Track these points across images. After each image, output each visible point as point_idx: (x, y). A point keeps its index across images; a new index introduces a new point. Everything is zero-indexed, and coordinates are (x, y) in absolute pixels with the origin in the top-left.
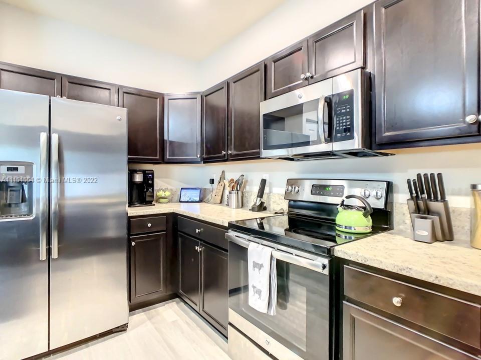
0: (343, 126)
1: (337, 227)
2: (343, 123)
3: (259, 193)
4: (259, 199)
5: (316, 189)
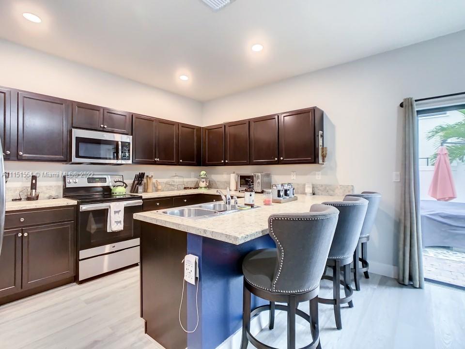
1: (112, 194)
3: (34, 186)
4: (34, 191)
5: (90, 180)
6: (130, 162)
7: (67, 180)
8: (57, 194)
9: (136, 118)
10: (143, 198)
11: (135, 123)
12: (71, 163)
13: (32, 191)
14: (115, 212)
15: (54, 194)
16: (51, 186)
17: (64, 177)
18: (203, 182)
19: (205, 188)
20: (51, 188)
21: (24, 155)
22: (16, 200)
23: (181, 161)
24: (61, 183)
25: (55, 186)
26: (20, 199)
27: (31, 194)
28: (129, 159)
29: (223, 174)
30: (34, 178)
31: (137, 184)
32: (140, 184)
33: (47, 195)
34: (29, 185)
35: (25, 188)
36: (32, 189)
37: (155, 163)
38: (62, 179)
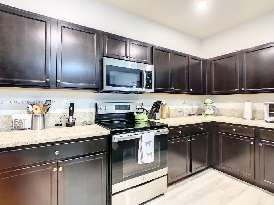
0: (149, 83)
1: (136, 120)
2: (148, 82)
3: (71, 113)
4: (71, 117)
5: (117, 107)
6: (152, 90)
7: (99, 107)
8: (90, 120)
9: (156, 49)
10: (168, 126)
11: (155, 54)
12: (102, 91)
13: (70, 118)
14: (147, 143)
15: (87, 119)
16: (85, 113)
17: (96, 104)
18: (210, 109)
19: (211, 115)
20: (86, 114)
21: (62, 83)
22: (58, 125)
23: (191, 90)
24: (93, 110)
25: (88, 113)
26: (61, 125)
27: (69, 120)
28: (151, 88)
29: (229, 102)
30: (72, 105)
31: (155, 111)
32: (157, 111)
33: (82, 121)
34: (68, 111)
35: (65, 114)
36: (70, 115)
37: (170, 92)
38: (94, 106)
